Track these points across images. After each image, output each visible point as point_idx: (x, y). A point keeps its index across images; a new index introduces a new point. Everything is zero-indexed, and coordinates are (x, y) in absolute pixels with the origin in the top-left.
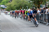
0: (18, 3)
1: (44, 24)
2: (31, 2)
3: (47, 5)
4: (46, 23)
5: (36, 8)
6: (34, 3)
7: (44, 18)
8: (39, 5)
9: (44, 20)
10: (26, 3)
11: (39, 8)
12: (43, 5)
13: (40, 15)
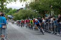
0: (24, 13)
1: (49, 32)
2: (37, 12)
3: (52, 14)
4: (51, 31)
5: (41, 17)
6: (40, 13)
7: (49, 27)
8: (44, 15)
9: (49, 29)
10: (31, 12)
11: (44, 17)
12: (48, 15)
13: (45, 24)
